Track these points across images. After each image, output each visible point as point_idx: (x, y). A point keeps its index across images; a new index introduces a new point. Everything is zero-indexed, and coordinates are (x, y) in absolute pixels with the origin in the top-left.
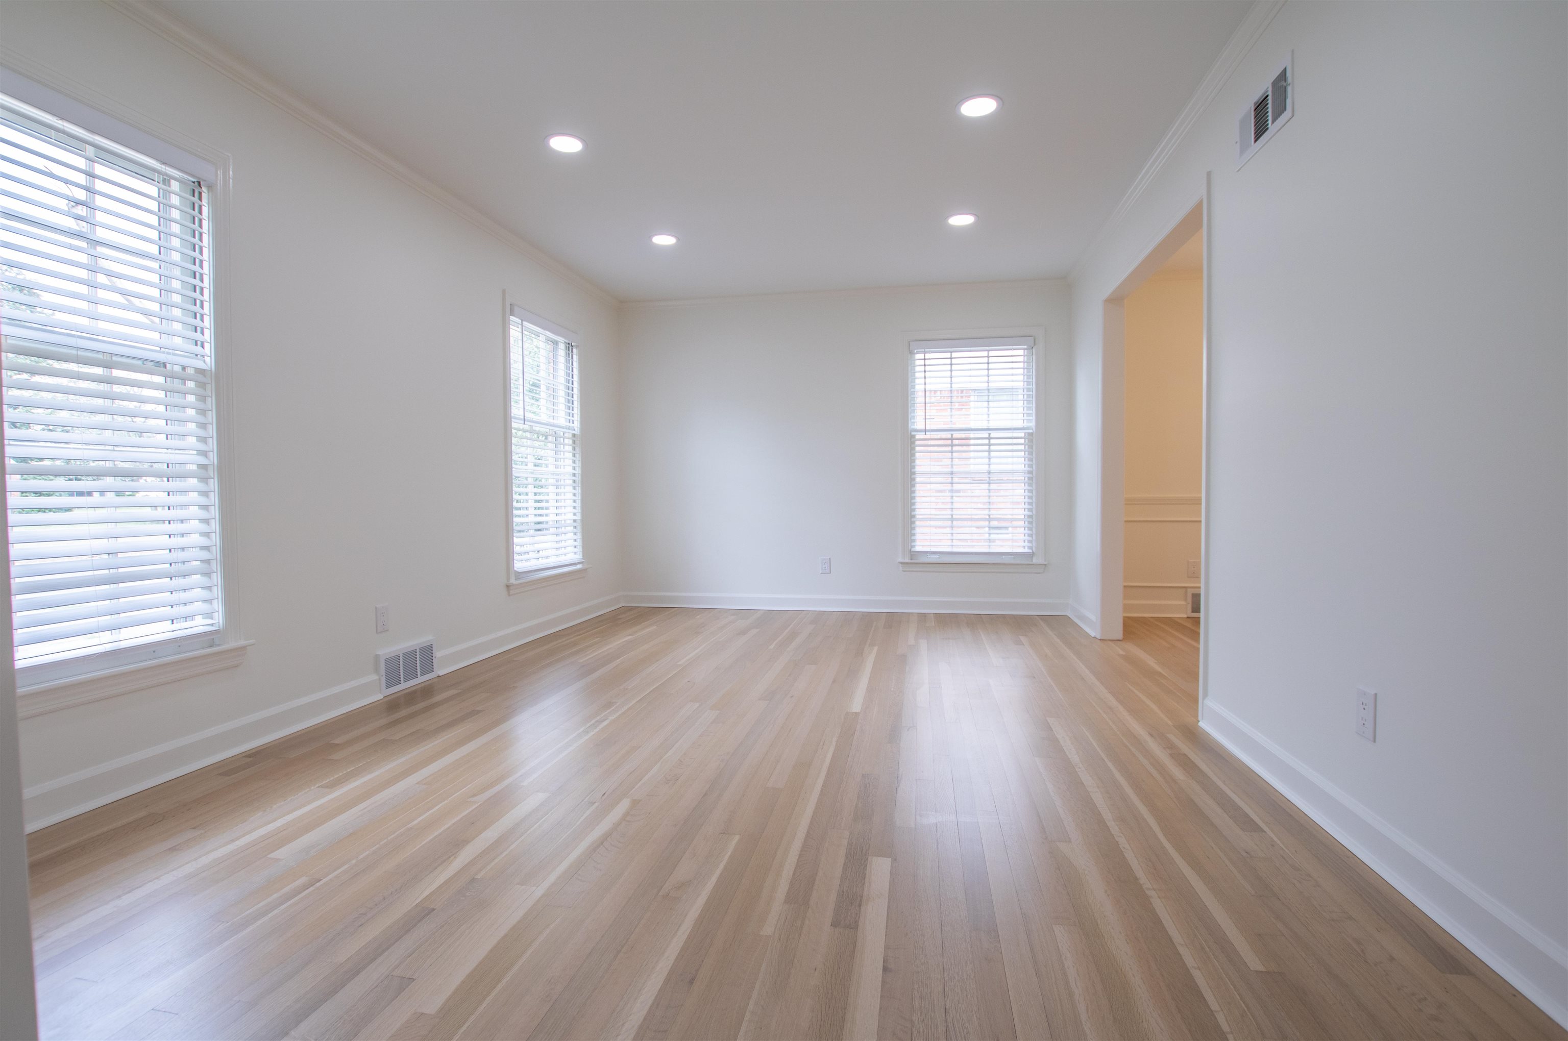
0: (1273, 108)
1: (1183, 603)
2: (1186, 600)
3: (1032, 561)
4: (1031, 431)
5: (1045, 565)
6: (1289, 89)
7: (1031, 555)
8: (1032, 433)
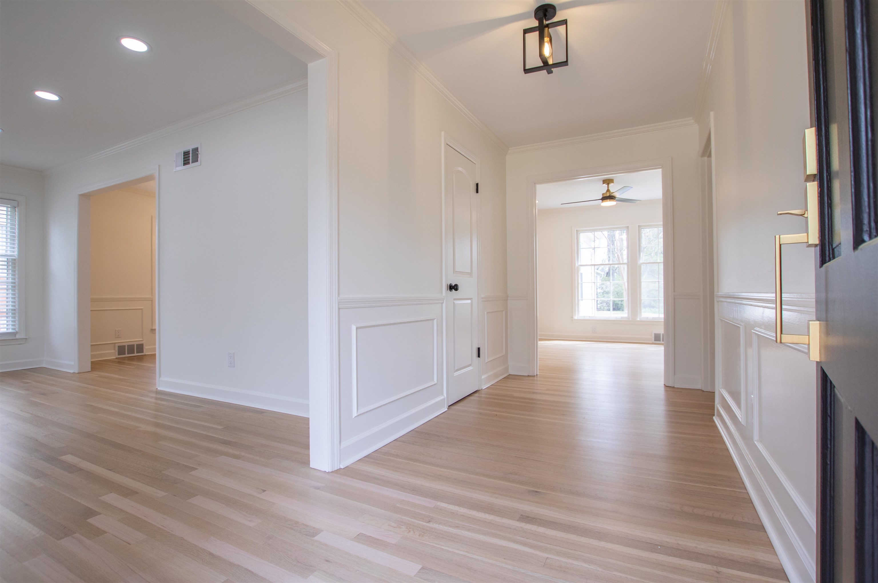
0: (192, 159)
1: (113, 351)
2: (115, 349)
3: (15, 337)
4: (15, 258)
5: (26, 339)
6: (199, 156)
7: (14, 334)
8: (15, 260)
